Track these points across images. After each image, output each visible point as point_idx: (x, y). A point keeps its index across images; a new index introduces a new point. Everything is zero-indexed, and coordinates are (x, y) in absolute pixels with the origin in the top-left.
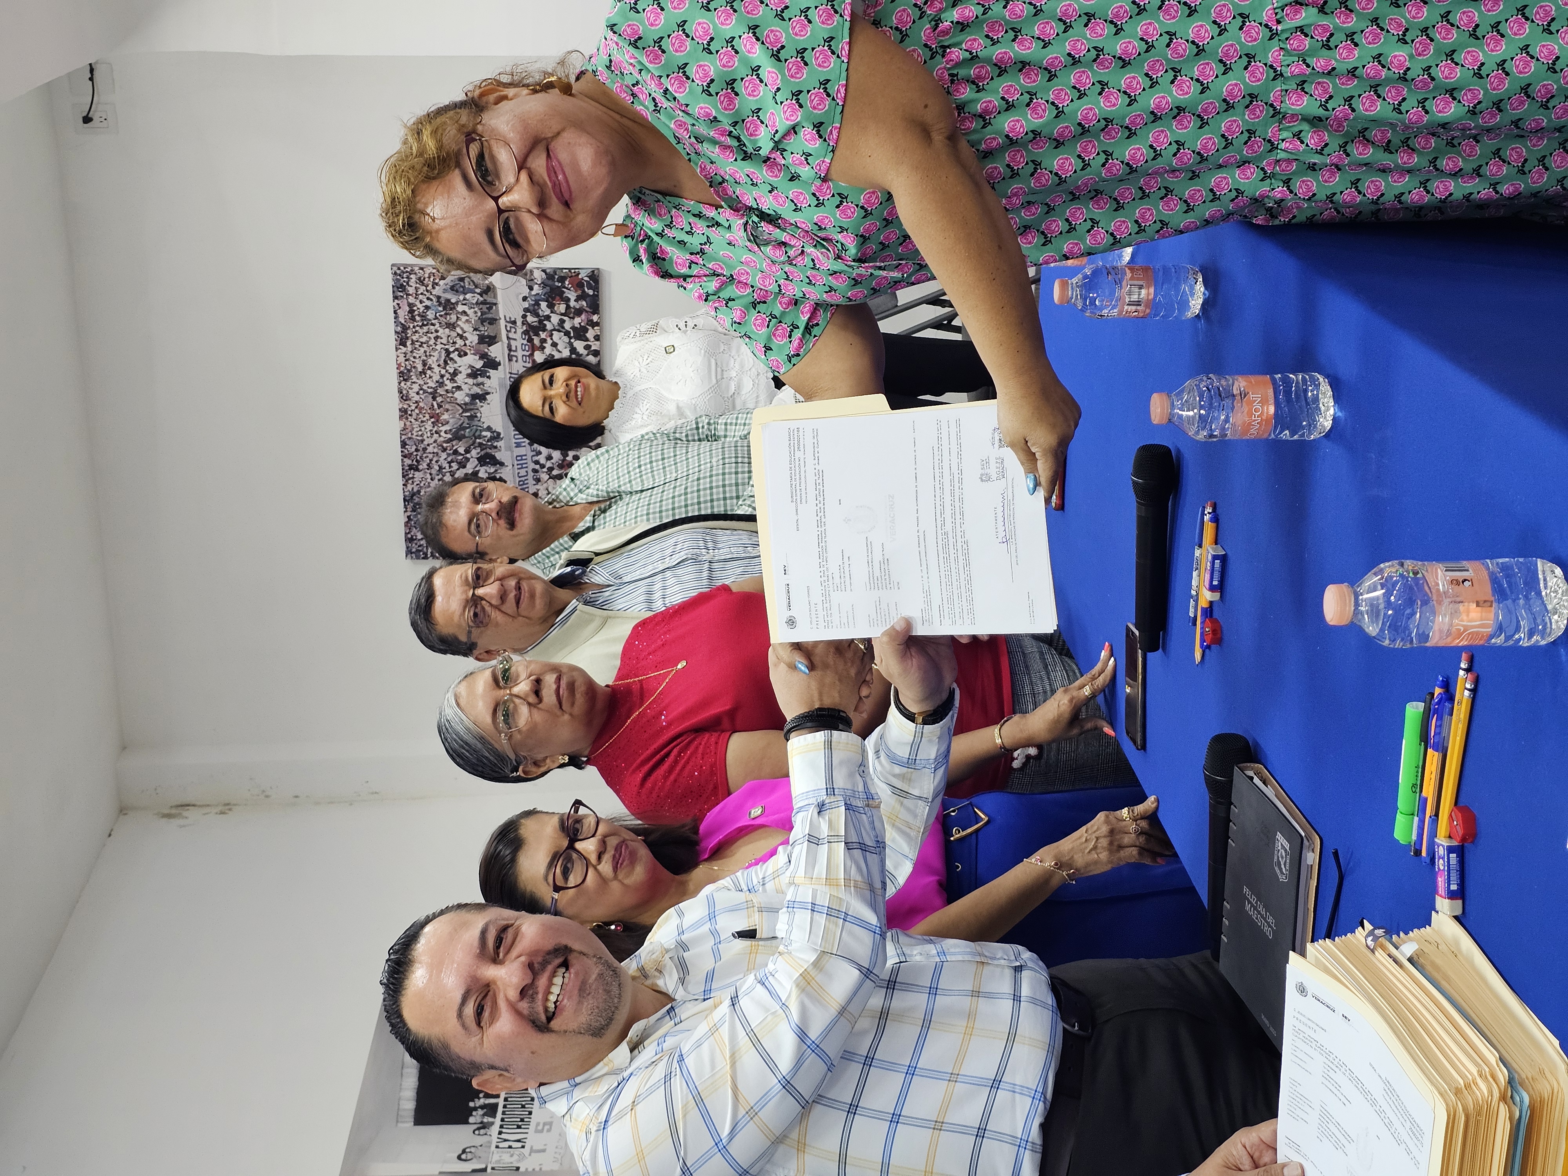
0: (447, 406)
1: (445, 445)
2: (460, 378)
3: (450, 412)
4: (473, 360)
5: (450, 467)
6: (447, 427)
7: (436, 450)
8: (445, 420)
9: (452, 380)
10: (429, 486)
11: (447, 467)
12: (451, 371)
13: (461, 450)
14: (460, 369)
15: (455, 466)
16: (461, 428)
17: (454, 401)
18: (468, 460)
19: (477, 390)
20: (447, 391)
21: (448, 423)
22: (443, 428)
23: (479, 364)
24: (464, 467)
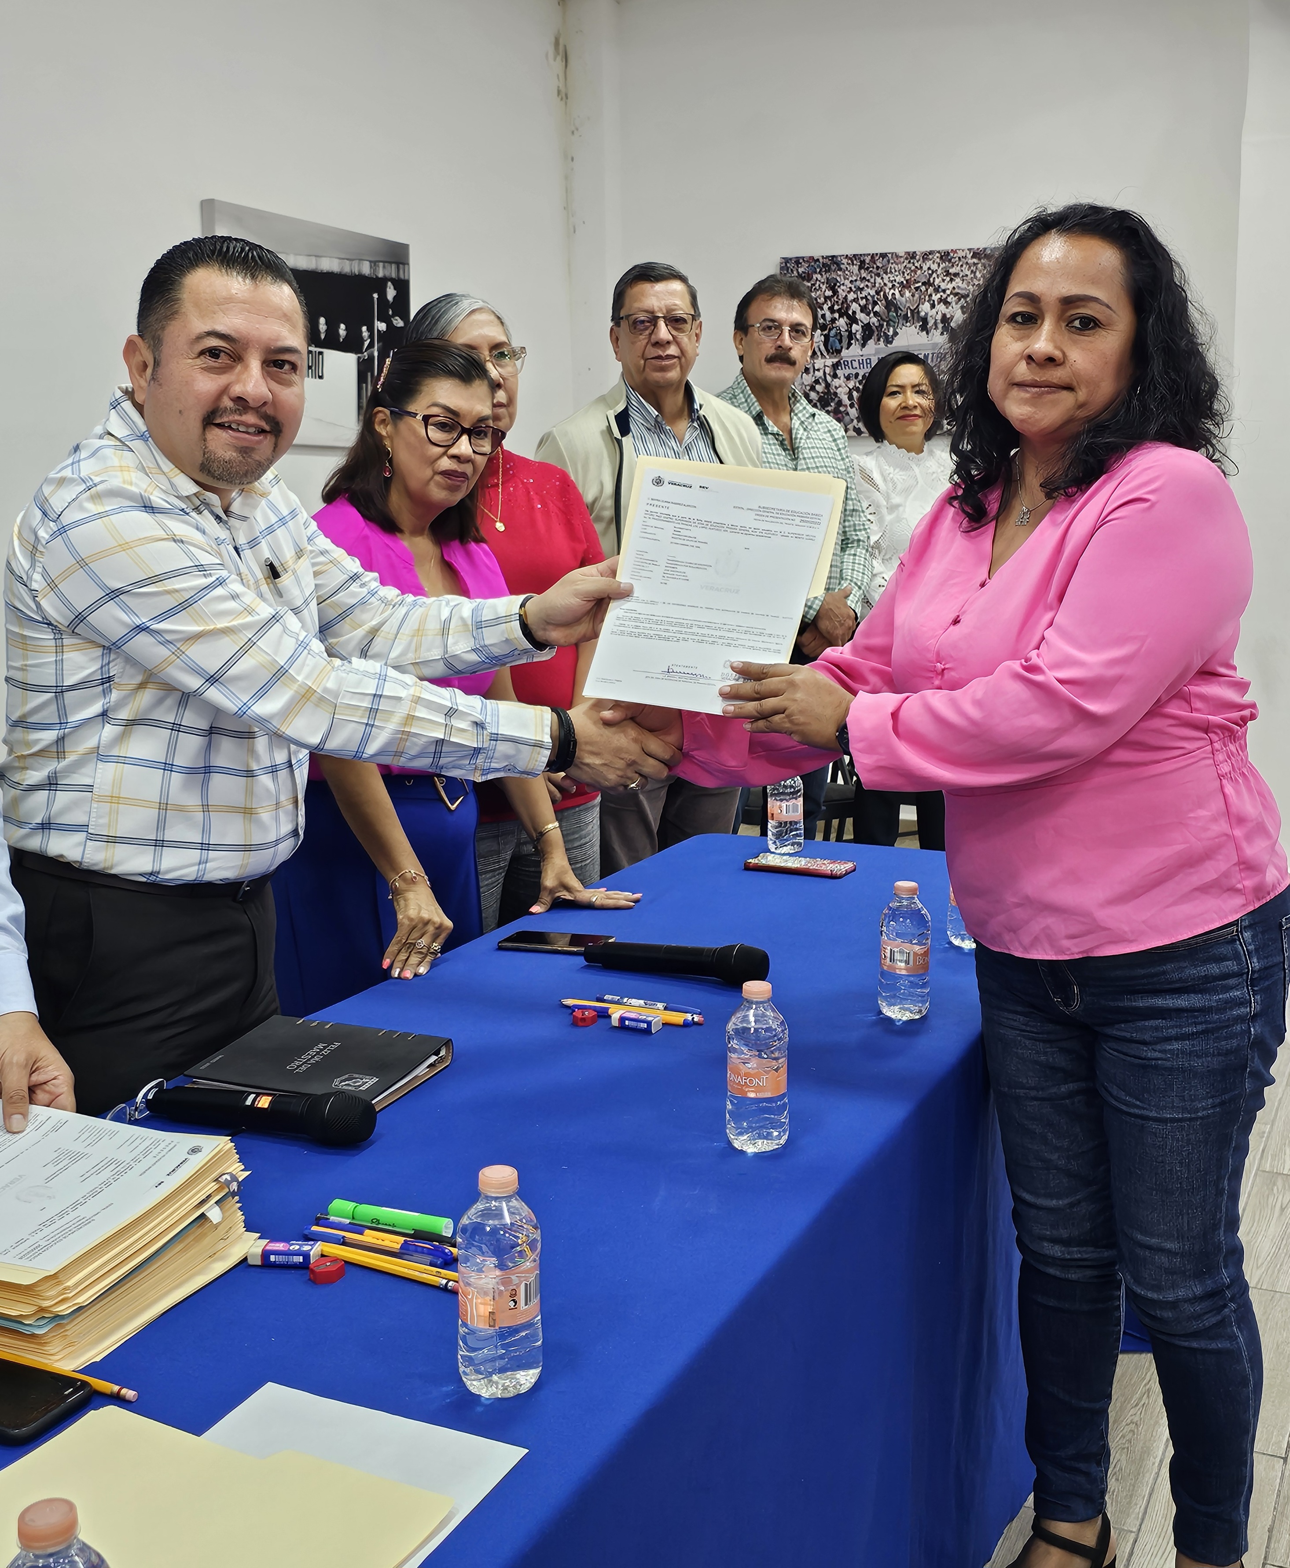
0: (917, 296)
1: (882, 293)
2: (941, 307)
3: (911, 298)
5: (862, 298)
6: (898, 295)
7: (877, 285)
8: (904, 293)
9: (941, 300)
10: (845, 278)
11: (861, 296)
12: (949, 299)
13: (877, 308)
14: (950, 308)
15: (863, 302)
16: (897, 308)
17: (921, 301)
18: (868, 314)
19: (931, 323)
20: (931, 295)
21: (902, 296)
22: (897, 292)
24: (862, 311)
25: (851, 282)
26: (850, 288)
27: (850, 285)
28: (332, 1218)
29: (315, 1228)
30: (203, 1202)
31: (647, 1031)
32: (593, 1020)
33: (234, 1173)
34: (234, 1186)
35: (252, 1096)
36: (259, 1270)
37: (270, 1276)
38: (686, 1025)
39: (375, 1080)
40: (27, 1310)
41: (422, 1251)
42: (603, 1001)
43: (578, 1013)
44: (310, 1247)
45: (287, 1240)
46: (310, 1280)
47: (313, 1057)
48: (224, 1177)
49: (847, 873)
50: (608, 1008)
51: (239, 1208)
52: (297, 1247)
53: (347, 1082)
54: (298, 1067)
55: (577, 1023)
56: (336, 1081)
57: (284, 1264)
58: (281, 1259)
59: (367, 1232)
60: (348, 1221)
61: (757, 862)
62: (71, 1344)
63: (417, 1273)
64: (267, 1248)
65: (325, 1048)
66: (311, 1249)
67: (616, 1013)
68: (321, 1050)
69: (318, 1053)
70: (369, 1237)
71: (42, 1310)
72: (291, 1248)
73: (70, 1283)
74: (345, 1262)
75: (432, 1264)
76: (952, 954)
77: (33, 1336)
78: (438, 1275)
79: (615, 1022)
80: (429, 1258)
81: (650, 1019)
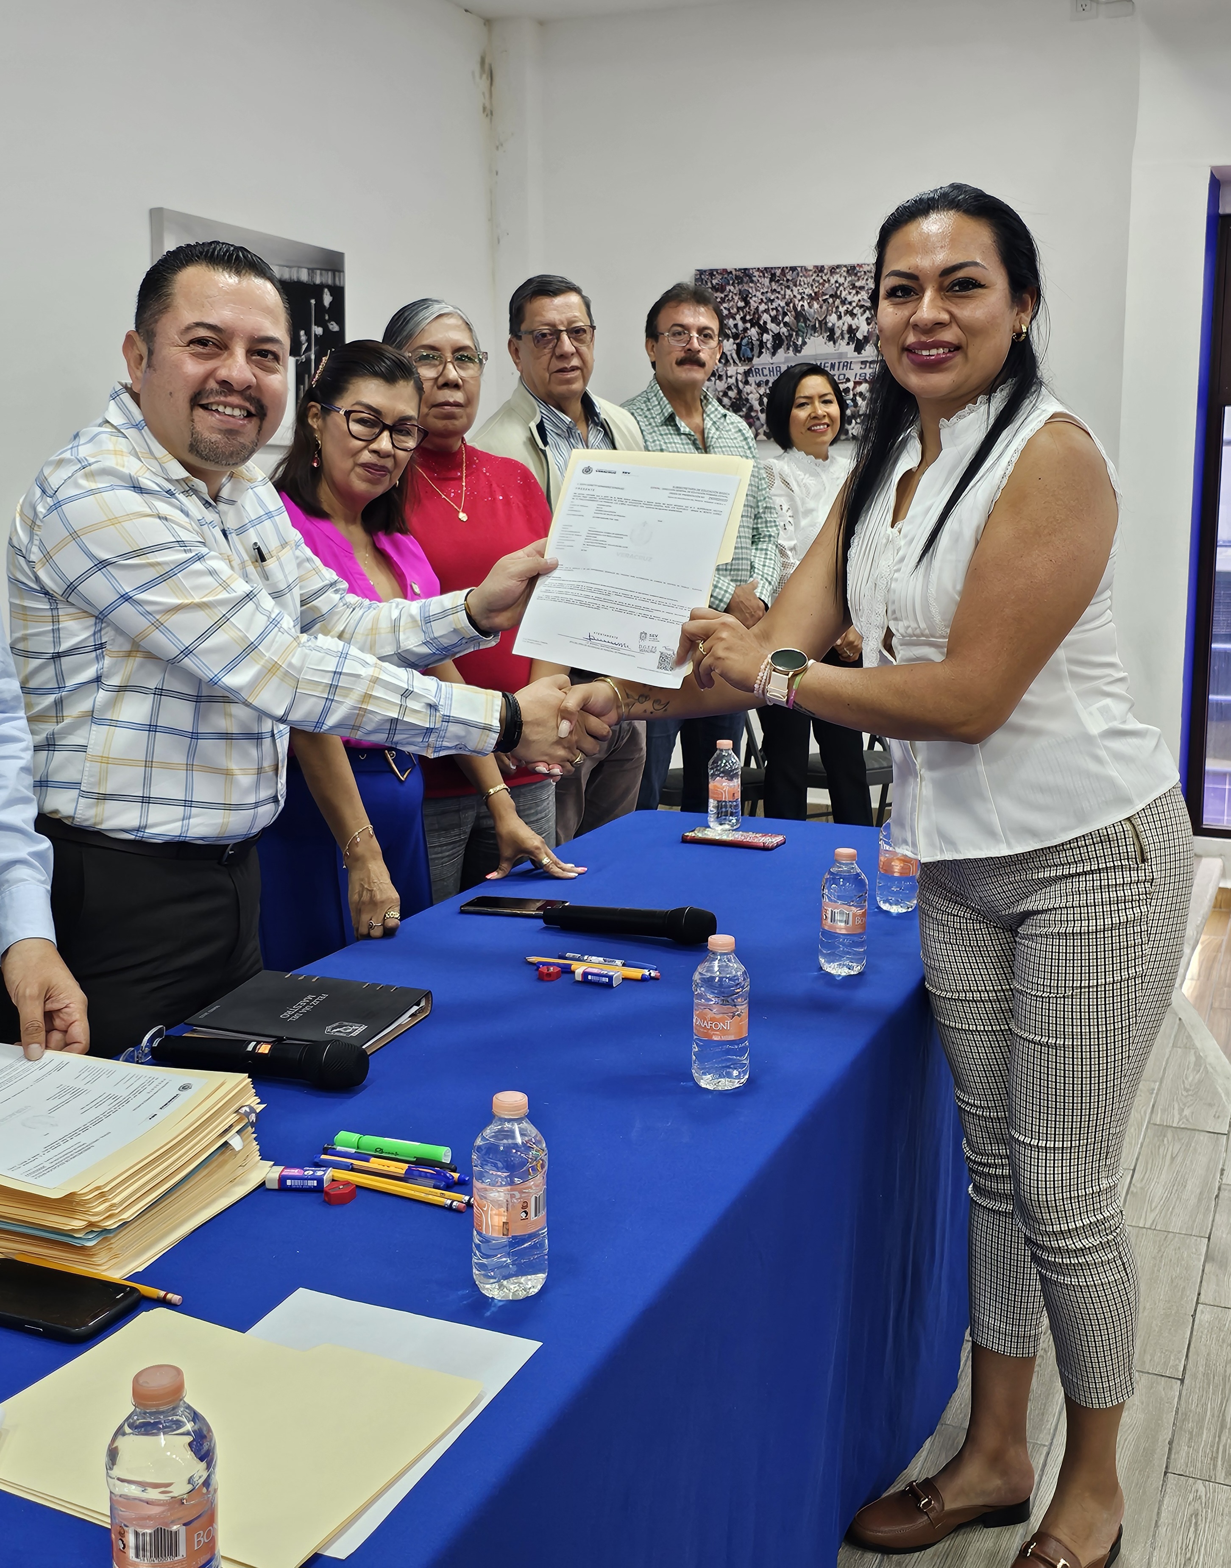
0: (824, 307)
1: (791, 305)
2: (848, 319)
3: (819, 309)
4: (863, 329)
5: (773, 309)
6: (806, 307)
7: (787, 297)
8: (813, 305)
9: (847, 312)
10: (756, 290)
11: (772, 307)
12: (855, 311)
13: (787, 319)
14: (856, 319)
15: (773, 313)
16: (806, 319)
17: (828, 313)
18: (778, 325)
19: (838, 333)
20: (837, 307)
21: (810, 307)
22: (806, 304)
23: (859, 335)
24: (772, 321)
25: (763, 293)
26: (762, 299)
27: (761, 297)
28: (339, 1148)
29: (323, 1157)
30: (226, 1131)
31: (609, 985)
32: (558, 975)
33: (252, 1105)
34: (253, 1117)
35: (253, 1044)
36: (276, 1193)
37: (286, 1198)
38: (644, 979)
39: (364, 1027)
40: (77, 1224)
41: (426, 1176)
42: (566, 958)
43: (544, 969)
44: (323, 1173)
45: (301, 1167)
46: (324, 1201)
47: (304, 1007)
48: (244, 1109)
49: (778, 846)
50: (570, 965)
51: (255, 1139)
52: (311, 1173)
53: (338, 1030)
54: (291, 1016)
55: (543, 978)
56: (328, 1029)
57: (299, 1188)
58: (297, 1183)
59: (373, 1159)
60: (353, 1151)
61: (693, 835)
62: (116, 1256)
63: (423, 1195)
64: (284, 1173)
65: (314, 999)
66: (324, 1174)
67: (579, 969)
68: (311, 1001)
69: (308, 1004)
70: (375, 1164)
71: (91, 1224)
72: (306, 1173)
73: (116, 1201)
74: (357, 1186)
75: (435, 1187)
76: (881, 918)
77: (83, 1248)
78: (442, 1196)
79: (578, 977)
80: (432, 1182)
81: (611, 974)
